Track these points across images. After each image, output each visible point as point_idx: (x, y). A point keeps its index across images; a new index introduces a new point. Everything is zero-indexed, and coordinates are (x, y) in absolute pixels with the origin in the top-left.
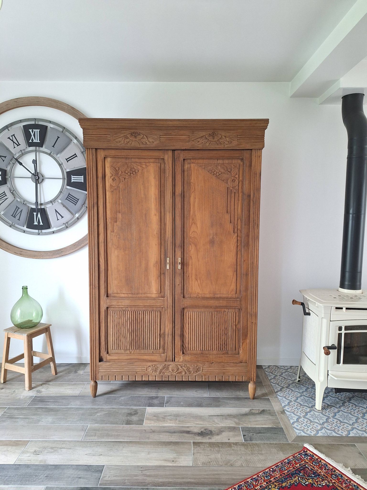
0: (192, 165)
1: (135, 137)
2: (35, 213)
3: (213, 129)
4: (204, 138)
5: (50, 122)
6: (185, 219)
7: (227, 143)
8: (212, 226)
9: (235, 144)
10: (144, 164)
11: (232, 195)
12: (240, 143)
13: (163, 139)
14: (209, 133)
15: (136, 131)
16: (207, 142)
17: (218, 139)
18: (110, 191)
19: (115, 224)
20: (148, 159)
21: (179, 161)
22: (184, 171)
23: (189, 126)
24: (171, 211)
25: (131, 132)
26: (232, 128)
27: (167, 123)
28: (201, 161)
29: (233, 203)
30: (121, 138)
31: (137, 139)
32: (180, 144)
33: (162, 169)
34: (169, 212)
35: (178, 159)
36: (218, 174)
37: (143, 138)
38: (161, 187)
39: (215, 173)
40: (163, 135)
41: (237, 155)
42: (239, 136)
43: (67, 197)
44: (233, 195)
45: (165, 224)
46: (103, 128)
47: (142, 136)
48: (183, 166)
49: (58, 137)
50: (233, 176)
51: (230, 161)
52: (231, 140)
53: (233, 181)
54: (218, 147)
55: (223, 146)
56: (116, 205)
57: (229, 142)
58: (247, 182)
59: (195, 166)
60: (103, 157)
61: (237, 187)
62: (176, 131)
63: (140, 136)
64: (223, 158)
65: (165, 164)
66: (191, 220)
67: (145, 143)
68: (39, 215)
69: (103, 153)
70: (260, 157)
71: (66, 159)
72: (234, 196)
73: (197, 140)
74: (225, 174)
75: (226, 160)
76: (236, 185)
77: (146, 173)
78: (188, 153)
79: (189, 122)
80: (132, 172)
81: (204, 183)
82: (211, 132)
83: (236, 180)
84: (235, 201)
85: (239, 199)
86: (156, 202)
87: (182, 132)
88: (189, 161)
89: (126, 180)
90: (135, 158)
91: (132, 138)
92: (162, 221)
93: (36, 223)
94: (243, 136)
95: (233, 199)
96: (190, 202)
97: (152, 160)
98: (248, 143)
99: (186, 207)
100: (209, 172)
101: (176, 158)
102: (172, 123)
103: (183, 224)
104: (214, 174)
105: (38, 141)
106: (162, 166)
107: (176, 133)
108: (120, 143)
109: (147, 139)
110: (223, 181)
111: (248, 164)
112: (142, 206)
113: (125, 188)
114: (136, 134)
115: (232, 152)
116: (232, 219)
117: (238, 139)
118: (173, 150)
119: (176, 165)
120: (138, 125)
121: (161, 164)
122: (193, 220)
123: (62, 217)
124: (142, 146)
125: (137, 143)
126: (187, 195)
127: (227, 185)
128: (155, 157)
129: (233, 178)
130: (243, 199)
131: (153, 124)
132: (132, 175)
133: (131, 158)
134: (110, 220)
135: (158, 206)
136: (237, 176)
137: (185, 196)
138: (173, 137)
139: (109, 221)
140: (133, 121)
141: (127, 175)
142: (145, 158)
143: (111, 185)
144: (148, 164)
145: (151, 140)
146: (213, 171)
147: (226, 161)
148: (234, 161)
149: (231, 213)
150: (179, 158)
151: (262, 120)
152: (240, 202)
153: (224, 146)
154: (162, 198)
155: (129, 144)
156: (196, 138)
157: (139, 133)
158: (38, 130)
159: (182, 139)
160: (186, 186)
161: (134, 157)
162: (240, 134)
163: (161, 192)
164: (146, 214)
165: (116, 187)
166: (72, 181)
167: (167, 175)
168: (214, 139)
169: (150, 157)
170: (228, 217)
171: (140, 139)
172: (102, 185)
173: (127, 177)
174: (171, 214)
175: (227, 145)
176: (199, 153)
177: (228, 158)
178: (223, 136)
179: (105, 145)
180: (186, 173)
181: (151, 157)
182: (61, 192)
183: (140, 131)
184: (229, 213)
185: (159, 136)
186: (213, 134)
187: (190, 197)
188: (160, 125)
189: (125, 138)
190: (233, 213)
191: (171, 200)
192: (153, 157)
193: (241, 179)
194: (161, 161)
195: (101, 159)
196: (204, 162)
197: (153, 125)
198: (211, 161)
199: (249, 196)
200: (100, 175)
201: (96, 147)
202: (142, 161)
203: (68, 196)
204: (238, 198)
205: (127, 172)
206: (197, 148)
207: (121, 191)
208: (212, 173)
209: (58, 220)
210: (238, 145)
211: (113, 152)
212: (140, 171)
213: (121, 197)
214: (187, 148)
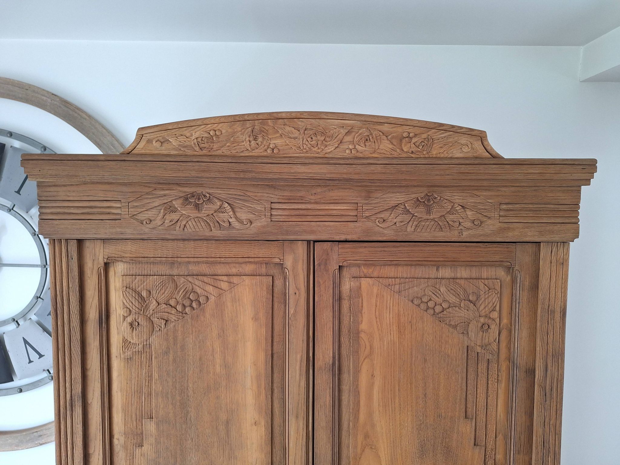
0: (365, 282)
1: (197, 207)
3: (428, 186)
4: (400, 210)
5: (11, 134)
6: (344, 433)
7: (468, 224)
8: (422, 452)
9: (491, 227)
10: (225, 278)
11: (480, 368)
12: (506, 225)
13: (280, 212)
14: (413, 196)
15: (199, 190)
16: (411, 223)
17: (441, 214)
18: (122, 356)
19: (138, 451)
20: (237, 265)
21: (327, 271)
22: (340, 299)
23: (356, 177)
24: (302, 414)
25: (185, 192)
26: (485, 183)
27: (292, 171)
28: (390, 271)
29: (482, 390)
30: (154, 211)
31: (203, 214)
32: (329, 226)
33: (276, 290)
34: (297, 417)
35: (322, 267)
36: (438, 309)
37: (220, 210)
38: (275, 344)
39: (431, 304)
40: (280, 201)
41: (497, 258)
42: (504, 207)
44: (482, 367)
45: (284, 449)
46: (98, 183)
47: (219, 203)
48: (337, 285)
50: (483, 313)
51: (474, 272)
52: (480, 216)
53: (485, 328)
54: (440, 236)
55: (456, 233)
56: (140, 398)
57: (473, 221)
58: (525, 333)
59: (373, 285)
60: (101, 261)
61: (495, 346)
62: (319, 190)
63: (211, 206)
64: (454, 263)
65: (285, 278)
66: (360, 438)
67: (226, 225)
69: (102, 251)
70: (564, 263)
72: (485, 371)
73: (379, 216)
74: (460, 307)
75: (463, 269)
76: (492, 340)
77: (229, 304)
78: (353, 250)
79: (359, 167)
80: (187, 303)
81: (400, 332)
82: (422, 195)
83: (493, 327)
84: (488, 384)
85: (500, 379)
86: (259, 387)
87: (336, 194)
88: (354, 271)
89: (171, 326)
90: (198, 263)
91: (189, 211)
92: (277, 440)
94: (517, 206)
95: (482, 381)
96: (358, 385)
97: (249, 268)
98: (530, 224)
99: (345, 397)
100: (412, 301)
101: (319, 265)
102: (306, 171)
103: (336, 449)
104: (428, 308)
106: (279, 283)
107: (319, 197)
108: (151, 226)
109: (234, 212)
110: (455, 327)
111: (527, 284)
112: (218, 398)
113: (168, 348)
114: (199, 199)
115: (480, 247)
116: (481, 434)
117: (502, 213)
118: (309, 242)
119: (319, 282)
120: (207, 175)
121: (275, 278)
122: (366, 436)
123: (41, 356)
124: (217, 233)
125: (203, 224)
126: (348, 364)
127: (466, 338)
128: (256, 260)
129: (482, 320)
130: (511, 379)
131: (250, 172)
132: (188, 310)
133: (189, 262)
134: (122, 439)
135: (263, 396)
136: (495, 315)
137: (345, 369)
138: (309, 206)
139: (119, 440)
140: (190, 164)
141: (173, 311)
142: (228, 263)
143: (125, 341)
144: (235, 280)
145: (243, 215)
146: (425, 299)
147: (463, 272)
148: (486, 272)
149: (478, 418)
150: (326, 264)
151: (576, 163)
152: (503, 385)
153: (461, 232)
154: (275, 376)
155: (177, 228)
156: (377, 211)
157: (208, 195)
159: (334, 212)
160: (345, 340)
161: (196, 260)
162: (507, 201)
163: (275, 356)
164: (227, 422)
165: (140, 346)
167: (292, 311)
168: (429, 212)
169: (240, 260)
170: (468, 430)
171: (212, 212)
172: (97, 343)
173: (173, 318)
174: (302, 424)
175: (470, 231)
176: (386, 249)
177: (470, 264)
178: (456, 205)
179: (105, 232)
180: (345, 305)
181: (247, 260)
182: (38, 298)
183: (211, 191)
184: (472, 419)
185: (268, 206)
186: (429, 200)
187: (357, 372)
188: (271, 176)
189: (165, 210)
190: (482, 416)
191: (303, 383)
192: (250, 260)
193: (505, 321)
194: (275, 271)
195: (96, 269)
196: (400, 275)
197: (250, 175)
198: (419, 272)
199: (531, 372)
200: (92, 314)
201: (79, 237)
202: (219, 272)
204: (498, 375)
205: (172, 302)
206: (380, 239)
207: (156, 358)
208: (423, 306)
209: (30, 362)
210: (502, 230)
211: (130, 248)
212: (212, 299)
213: (155, 375)
214: (349, 238)
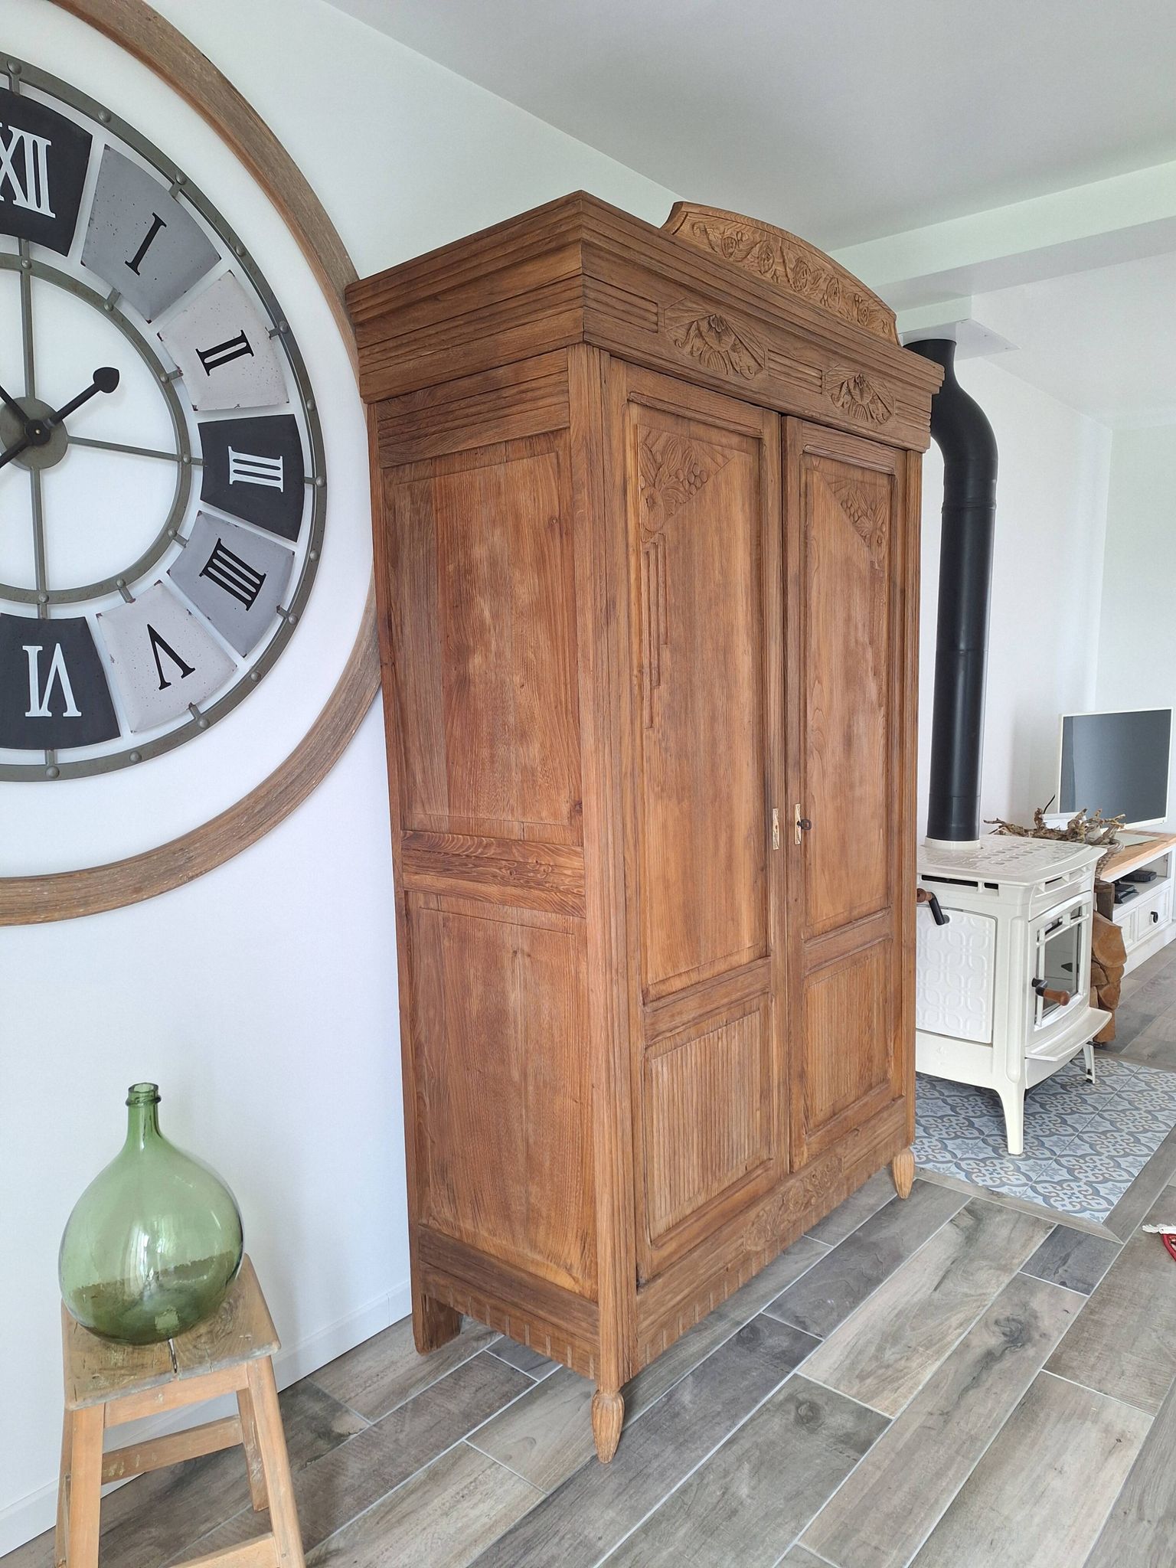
0: (815, 478)
1: (718, 337)
2: (33, 651)
3: (862, 365)
4: (845, 389)
7: (881, 418)
8: (847, 684)
9: (892, 424)
10: (719, 449)
11: (876, 588)
12: (898, 424)
13: (774, 365)
14: (853, 374)
16: (852, 408)
17: (868, 401)
19: (656, 692)
20: (727, 434)
21: (795, 455)
22: (801, 494)
25: (708, 311)
26: (892, 372)
27: (792, 311)
28: (828, 466)
29: (877, 612)
30: (684, 331)
36: (856, 516)
37: (734, 346)
38: (755, 548)
39: (852, 510)
40: (773, 349)
42: (897, 403)
43: (210, 564)
44: (878, 586)
47: (733, 337)
48: (801, 475)
49: (158, 223)
54: (866, 426)
55: (874, 425)
57: (883, 416)
59: (821, 481)
60: (625, 396)
61: (884, 563)
63: (727, 338)
65: (763, 460)
66: (812, 669)
67: (738, 369)
68: (58, 660)
69: (625, 378)
71: (203, 356)
72: (879, 590)
73: (834, 391)
74: (867, 517)
75: (867, 472)
76: (883, 556)
77: (723, 486)
78: (814, 433)
80: (691, 478)
82: (858, 375)
84: (880, 605)
87: (811, 354)
88: (808, 460)
89: (680, 509)
91: (711, 340)
93: (38, 710)
94: (903, 404)
95: (877, 600)
96: (810, 606)
97: (734, 440)
98: (909, 427)
100: (842, 506)
104: (850, 514)
105: (45, 210)
106: (756, 466)
107: (799, 354)
108: (682, 351)
109: (743, 353)
110: (864, 538)
111: (901, 494)
113: (679, 541)
114: (718, 326)
116: (877, 663)
117: (896, 411)
118: (782, 413)
119: (790, 468)
122: (815, 667)
123: (187, 670)
124: (731, 377)
126: (804, 579)
127: (871, 554)
128: (744, 429)
129: (878, 533)
131: (763, 299)
132: (693, 489)
133: (690, 419)
134: (640, 677)
136: (884, 528)
138: (792, 364)
141: (681, 488)
142: (721, 428)
143: (643, 525)
146: (849, 504)
147: (867, 476)
148: (878, 479)
149: (876, 644)
150: (794, 446)
152: (886, 608)
155: (702, 362)
156: (833, 385)
157: (725, 323)
158: (43, 143)
159: (808, 377)
161: (698, 416)
162: (899, 397)
164: (725, 650)
165: (656, 536)
166: (233, 477)
167: (770, 504)
168: (861, 397)
169: (732, 427)
170: (871, 658)
171: (729, 348)
172: (622, 523)
173: (681, 498)
175: (881, 426)
176: (829, 436)
178: (875, 393)
179: (644, 347)
181: (736, 427)
183: (726, 317)
184: (873, 645)
185: (766, 353)
186: (861, 383)
187: (810, 588)
189: (693, 331)
191: (779, 598)
192: (739, 428)
194: (753, 449)
195: (620, 405)
199: (903, 592)
200: (618, 476)
202: (714, 440)
203: (215, 555)
204: (885, 598)
205: (680, 475)
206: (834, 422)
207: (669, 554)
208: (848, 512)
209: (164, 685)
210: (896, 429)
211: (649, 384)
212: (711, 477)
213: (669, 581)
214: (815, 414)
